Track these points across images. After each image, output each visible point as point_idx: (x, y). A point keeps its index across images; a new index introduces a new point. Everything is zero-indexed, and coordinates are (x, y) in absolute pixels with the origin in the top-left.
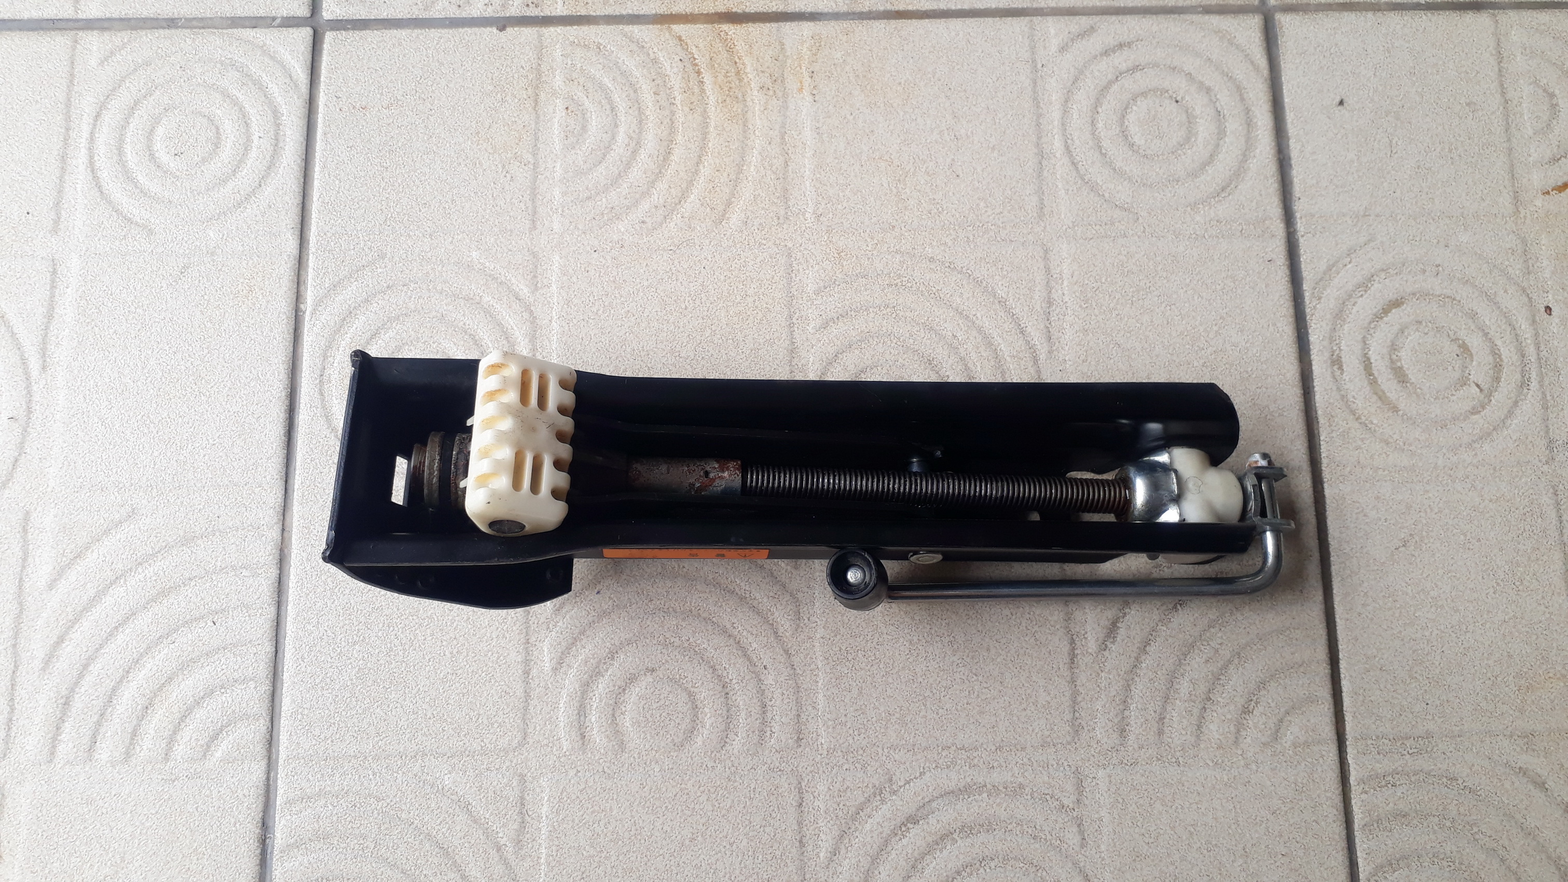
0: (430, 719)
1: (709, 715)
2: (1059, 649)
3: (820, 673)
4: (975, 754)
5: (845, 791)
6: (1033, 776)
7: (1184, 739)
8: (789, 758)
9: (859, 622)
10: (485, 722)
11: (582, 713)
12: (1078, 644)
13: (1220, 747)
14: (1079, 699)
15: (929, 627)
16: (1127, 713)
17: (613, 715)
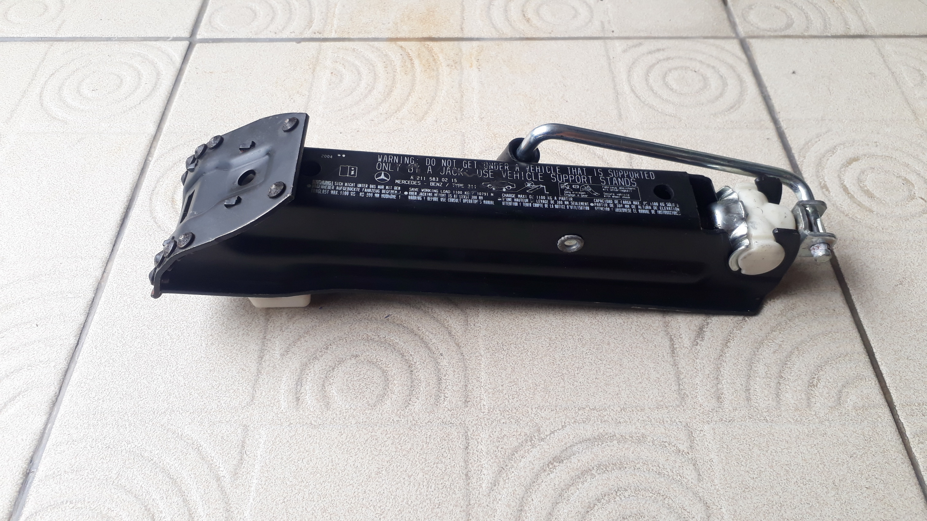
0: (182, 386)
1: (397, 385)
2: (662, 344)
3: (483, 359)
4: (605, 413)
5: (503, 438)
6: (653, 428)
7: (768, 403)
8: (458, 415)
9: (511, 326)
10: (224, 389)
11: (299, 383)
12: (676, 341)
13: (797, 409)
14: (682, 377)
15: (563, 330)
16: (720, 386)
17: (323, 385)
